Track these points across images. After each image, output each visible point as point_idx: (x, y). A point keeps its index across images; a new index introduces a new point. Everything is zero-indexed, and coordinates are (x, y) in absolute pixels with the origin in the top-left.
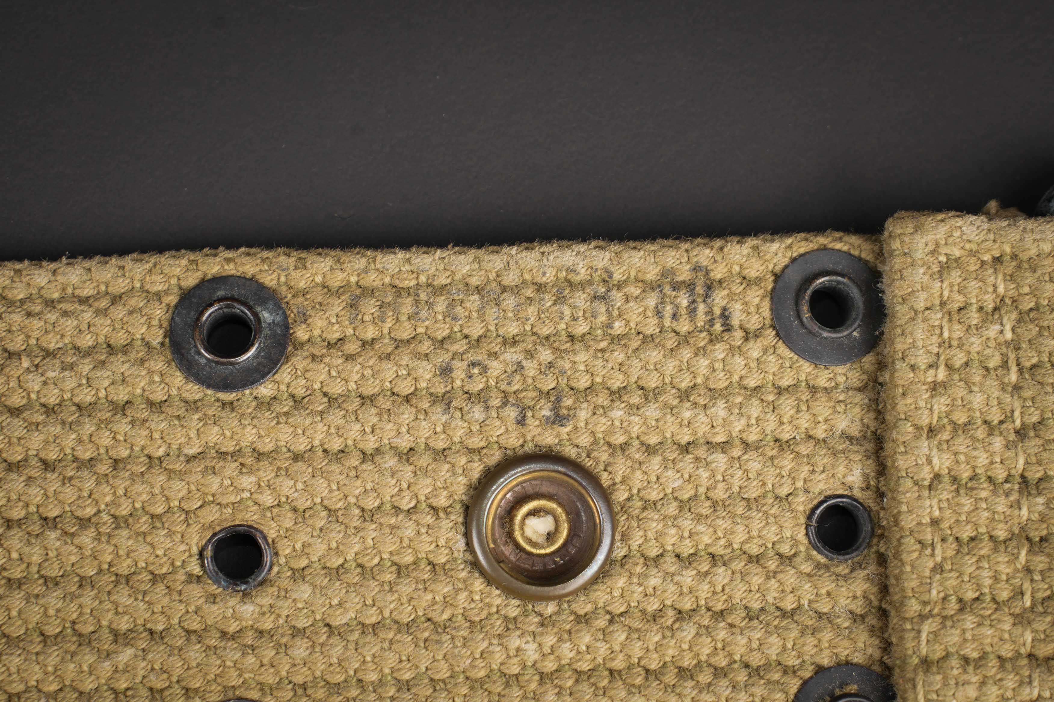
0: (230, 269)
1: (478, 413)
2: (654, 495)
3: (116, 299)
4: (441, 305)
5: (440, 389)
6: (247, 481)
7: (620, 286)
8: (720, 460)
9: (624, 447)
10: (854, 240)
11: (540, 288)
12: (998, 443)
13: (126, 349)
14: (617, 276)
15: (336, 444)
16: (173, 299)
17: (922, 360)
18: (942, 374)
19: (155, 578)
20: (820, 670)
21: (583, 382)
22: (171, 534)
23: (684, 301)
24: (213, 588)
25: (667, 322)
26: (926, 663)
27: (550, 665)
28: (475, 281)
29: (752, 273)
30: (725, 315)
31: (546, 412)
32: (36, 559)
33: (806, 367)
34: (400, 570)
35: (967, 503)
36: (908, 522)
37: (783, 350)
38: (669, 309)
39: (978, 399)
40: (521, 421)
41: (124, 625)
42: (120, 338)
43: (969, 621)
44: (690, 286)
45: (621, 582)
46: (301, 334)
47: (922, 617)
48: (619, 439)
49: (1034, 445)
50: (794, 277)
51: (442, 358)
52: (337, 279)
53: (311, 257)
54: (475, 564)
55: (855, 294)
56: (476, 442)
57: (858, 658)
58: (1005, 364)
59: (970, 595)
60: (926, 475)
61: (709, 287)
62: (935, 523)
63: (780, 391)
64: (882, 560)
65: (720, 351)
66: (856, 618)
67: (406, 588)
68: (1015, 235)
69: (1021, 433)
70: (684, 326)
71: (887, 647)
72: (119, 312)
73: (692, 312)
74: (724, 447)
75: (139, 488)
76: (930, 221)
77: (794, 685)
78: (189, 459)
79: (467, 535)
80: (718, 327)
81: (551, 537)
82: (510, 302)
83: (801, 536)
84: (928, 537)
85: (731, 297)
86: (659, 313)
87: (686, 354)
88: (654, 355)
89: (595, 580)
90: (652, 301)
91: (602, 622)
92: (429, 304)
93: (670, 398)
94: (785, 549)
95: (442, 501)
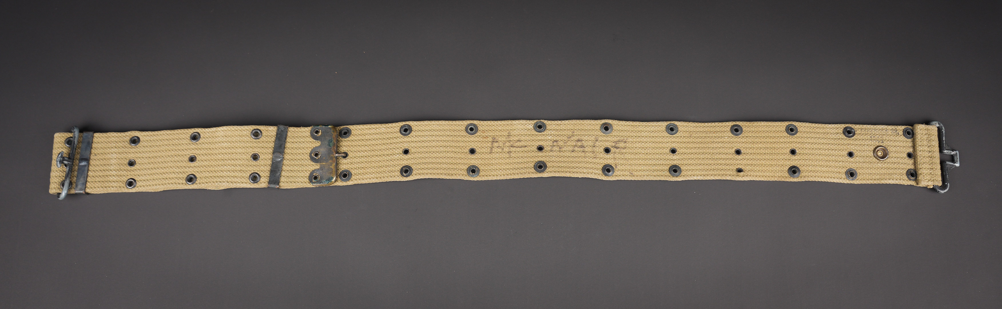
0: (848, 126)
1: (874, 141)
2: (892, 151)
3: (837, 128)
4: (870, 130)
5: (870, 139)
6: (852, 147)
7: (888, 130)
8: (898, 148)
9: (889, 146)
10: (910, 127)
11: (880, 129)
12: (927, 147)
13: (839, 133)
14: (888, 129)
15: (860, 144)
16: (843, 128)
17: (919, 139)
18: (921, 140)
19: (843, 156)
20: (909, 169)
21: (885, 139)
22: (844, 152)
23: (894, 132)
24: (848, 157)
25: (893, 133)
26: (920, 168)
27: (882, 167)
28: (873, 128)
29: (901, 129)
30: (898, 133)
31: (881, 142)
32: (832, 153)
33: (906, 139)
34: (867, 157)
35: (924, 153)
36: (918, 154)
37: (904, 137)
38: (893, 132)
39: (924, 143)
40: (879, 142)
41: (840, 160)
42: (838, 132)
43: (924, 164)
44: (895, 130)
45: (889, 159)
46: (856, 133)
47: (920, 164)
48: (888, 145)
49: (930, 147)
50: (905, 130)
51: (870, 136)
52: (859, 127)
53: (857, 125)
54: (874, 156)
55: (911, 132)
56: (874, 144)
57: (912, 168)
58: (927, 139)
59: (924, 162)
60: (920, 150)
61: (897, 130)
62: (921, 155)
63: (904, 141)
64: (915, 159)
65: (898, 137)
66: (912, 164)
67: (868, 158)
68: (927, 127)
69: (929, 146)
70: (894, 134)
71: (915, 167)
72: (838, 129)
73: (895, 133)
74: (899, 146)
75: (841, 147)
76: (919, 125)
77: (906, 170)
78: (846, 144)
79: (874, 154)
80: (898, 134)
81: (881, 155)
82: (877, 131)
83: (906, 156)
84: (920, 156)
85: (899, 131)
86: (892, 132)
87: (895, 137)
88: (891, 137)
89: (886, 159)
90: (891, 131)
91: (887, 163)
92: (869, 130)
93: (893, 141)
94: (905, 157)
95: (871, 150)
